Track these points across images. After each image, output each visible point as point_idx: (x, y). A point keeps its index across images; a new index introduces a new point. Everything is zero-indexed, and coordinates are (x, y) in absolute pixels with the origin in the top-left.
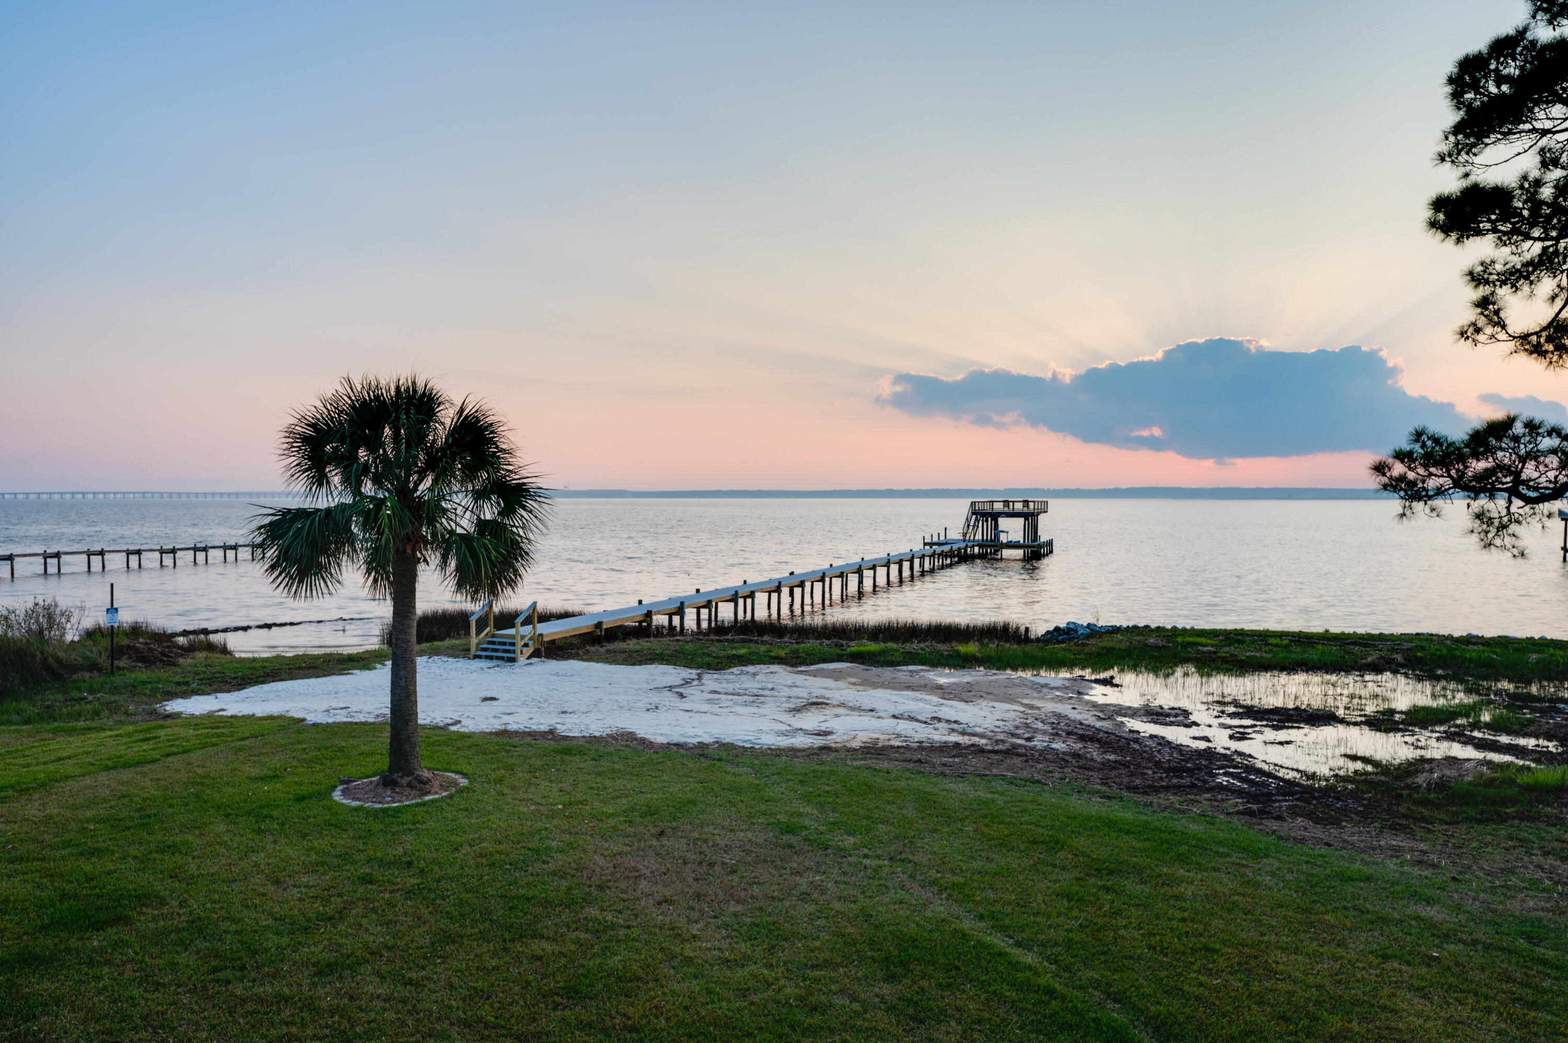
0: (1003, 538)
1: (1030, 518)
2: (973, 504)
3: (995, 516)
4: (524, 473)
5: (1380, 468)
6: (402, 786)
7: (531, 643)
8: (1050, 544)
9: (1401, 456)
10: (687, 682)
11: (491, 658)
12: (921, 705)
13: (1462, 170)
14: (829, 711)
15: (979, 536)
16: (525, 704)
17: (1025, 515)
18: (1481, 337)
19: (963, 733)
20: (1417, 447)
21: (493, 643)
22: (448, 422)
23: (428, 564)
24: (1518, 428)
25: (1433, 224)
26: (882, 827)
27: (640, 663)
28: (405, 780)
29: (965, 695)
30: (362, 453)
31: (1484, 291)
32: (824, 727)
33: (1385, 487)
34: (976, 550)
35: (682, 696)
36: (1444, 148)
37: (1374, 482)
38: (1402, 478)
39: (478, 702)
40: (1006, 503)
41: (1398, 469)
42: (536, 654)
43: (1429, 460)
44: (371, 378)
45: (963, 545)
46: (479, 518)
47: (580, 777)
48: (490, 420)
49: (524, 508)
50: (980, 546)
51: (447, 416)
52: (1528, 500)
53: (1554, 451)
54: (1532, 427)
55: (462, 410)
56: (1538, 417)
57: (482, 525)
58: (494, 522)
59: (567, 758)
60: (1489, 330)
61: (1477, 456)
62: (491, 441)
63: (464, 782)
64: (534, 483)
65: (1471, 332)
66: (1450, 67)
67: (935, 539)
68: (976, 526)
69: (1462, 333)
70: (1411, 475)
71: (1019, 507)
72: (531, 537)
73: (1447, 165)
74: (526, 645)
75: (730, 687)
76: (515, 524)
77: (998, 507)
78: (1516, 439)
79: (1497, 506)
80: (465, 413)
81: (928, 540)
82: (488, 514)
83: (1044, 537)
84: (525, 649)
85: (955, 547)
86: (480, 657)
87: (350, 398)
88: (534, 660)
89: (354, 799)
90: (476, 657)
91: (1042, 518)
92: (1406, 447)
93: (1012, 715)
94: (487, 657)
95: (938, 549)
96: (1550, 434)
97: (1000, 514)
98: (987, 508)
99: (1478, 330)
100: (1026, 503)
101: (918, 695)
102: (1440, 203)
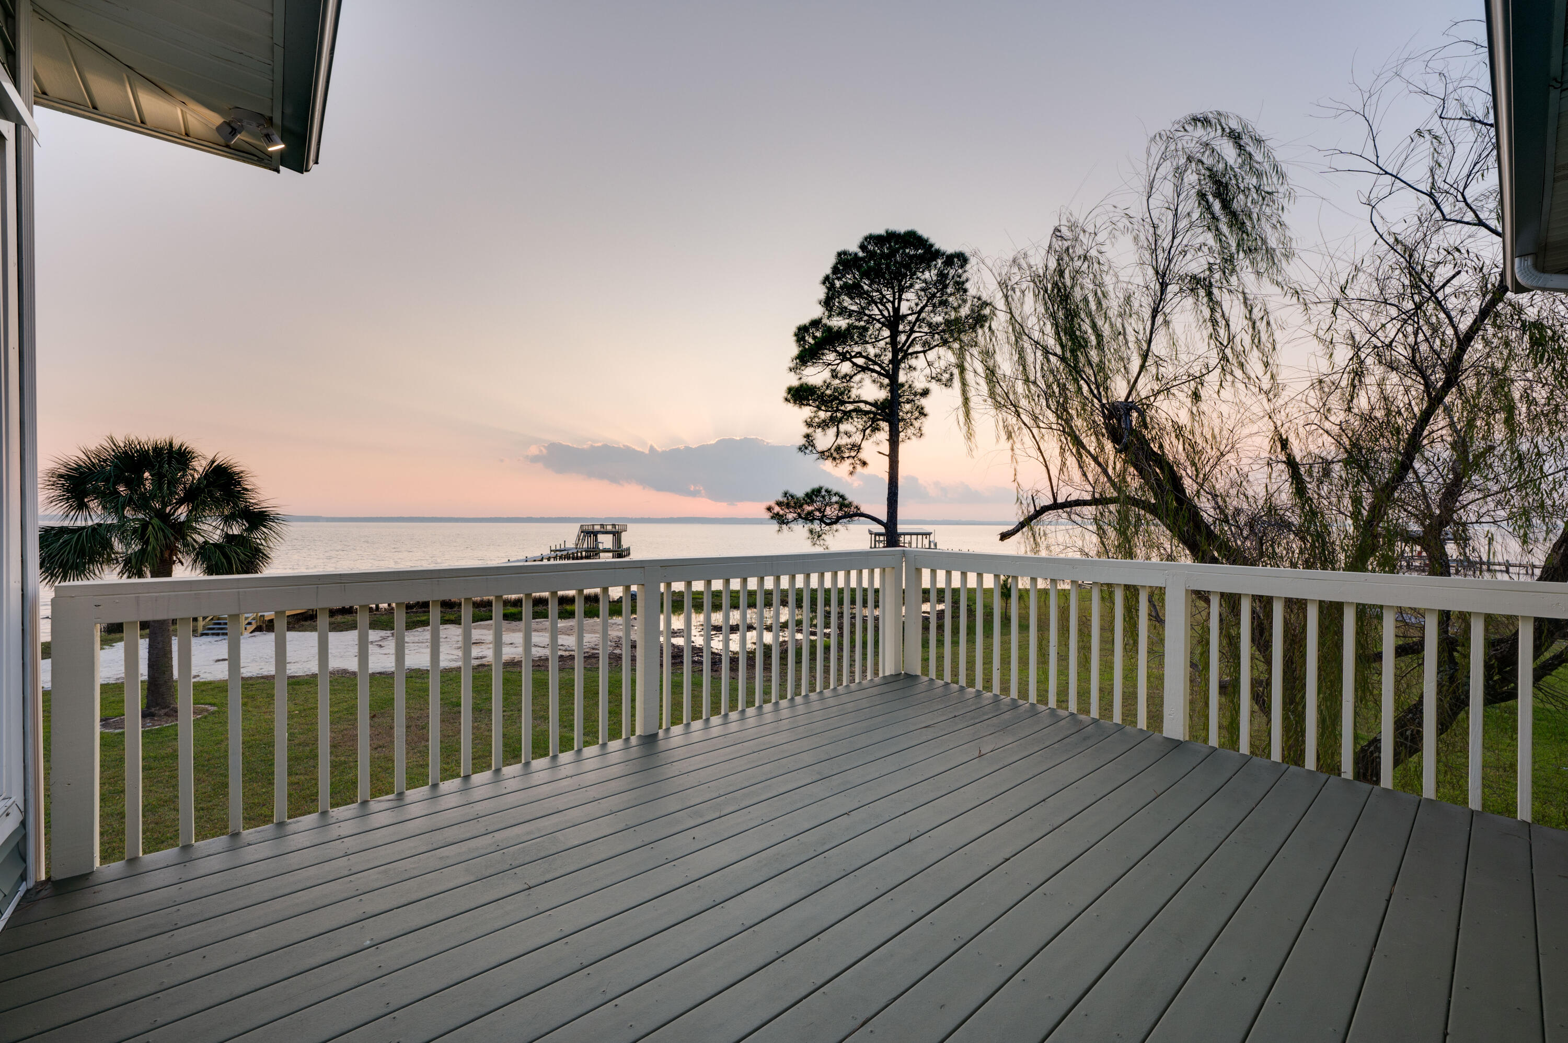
0: (601, 546)
1: (617, 534)
2: (582, 526)
3: (596, 534)
4: (264, 505)
5: (769, 509)
6: (160, 716)
7: (253, 622)
8: (628, 549)
9: (779, 504)
10: (384, 639)
11: (218, 634)
12: (542, 639)
13: (798, 377)
14: (483, 646)
15: (585, 546)
16: (254, 660)
17: (614, 533)
18: (807, 451)
19: (566, 650)
20: (785, 500)
21: (220, 624)
22: (201, 470)
23: (182, 564)
24: (823, 493)
25: (786, 399)
26: (513, 697)
27: (347, 630)
28: (163, 712)
29: (568, 632)
30: (121, 488)
31: (810, 430)
32: (480, 655)
33: (772, 518)
34: (584, 554)
35: (381, 646)
36: (792, 365)
37: (768, 515)
38: (778, 514)
39: (212, 663)
40: (602, 526)
41: (777, 509)
42: (259, 629)
43: (788, 505)
44: (133, 437)
45: (575, 551)
46: (226, 533)
47: (309, 695)
48: (237, 470)
49: (265, 526)
50: (586, 551)
51: (200, 466)
52: (827, 524)
53: (836, 503)
54: (828, 491)
55: (213, 462)
56: (830, 487)
57: (229, 538)
58: (241, 536)
59: (297, 687)
60: (810, 448)
61: (808, 504)
62: (239, 483)
63: (212, 709)
64: (272, 511)
65: (802, 449)
66: (794, 329)
67: (558, 548)
68: (583, 540)
69: (800, 449)
70: (781, 512)
71: (609, 528)
72: (271, 545)
73: (793, 373)
74: (249, 624)
75: (416, 639)
76: (257, 537)
77: (597, 528)
78: (823, 497)
79: (816, 526)
80: (215, 464)
81: (553, 548)
82: (236, 530)
83: (625, 545)
84: (248, 627)
85: (570, 552)
86: (207, 634)
87: (113, 450)
88: (256, 633)
89: (116, 728)
90: (202, 635)
91: (623, 534)
92: (781, 499)
93: (594, 639)
94: (213, 634)
95: (559, 554)
96: (835, 494)
97: (598, 532)
98: (590, 528)
99: (806, 448)
100: (614, 526)
101: (541, 634)
102: (790, 390)
